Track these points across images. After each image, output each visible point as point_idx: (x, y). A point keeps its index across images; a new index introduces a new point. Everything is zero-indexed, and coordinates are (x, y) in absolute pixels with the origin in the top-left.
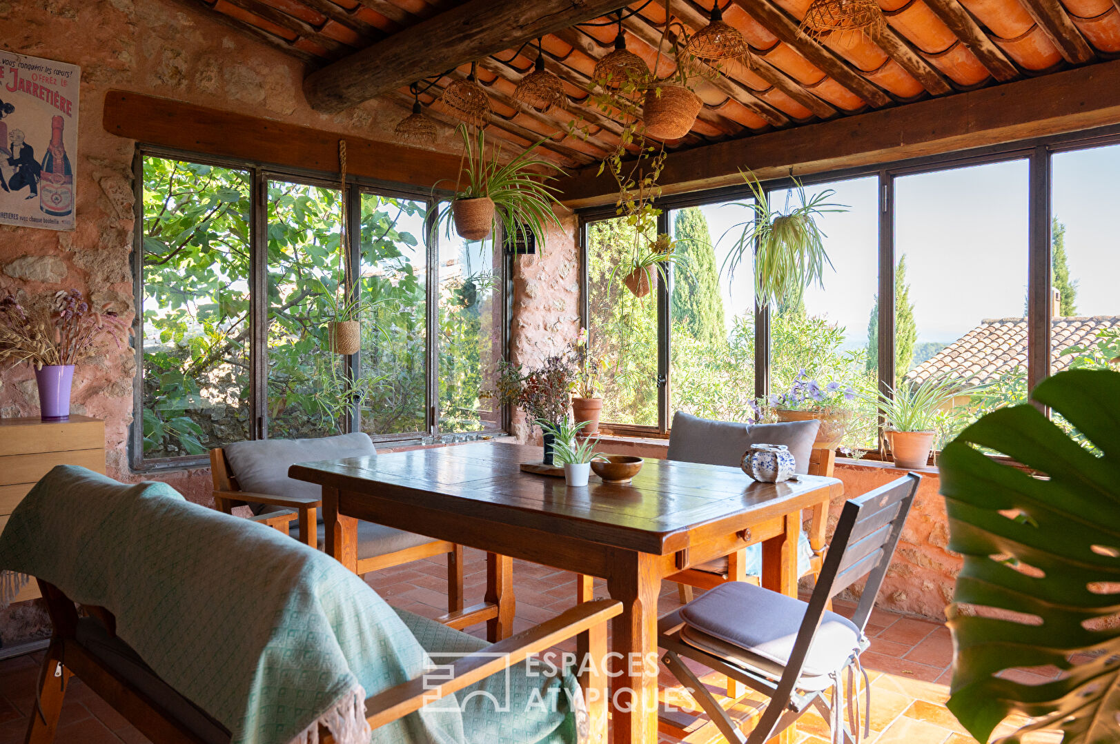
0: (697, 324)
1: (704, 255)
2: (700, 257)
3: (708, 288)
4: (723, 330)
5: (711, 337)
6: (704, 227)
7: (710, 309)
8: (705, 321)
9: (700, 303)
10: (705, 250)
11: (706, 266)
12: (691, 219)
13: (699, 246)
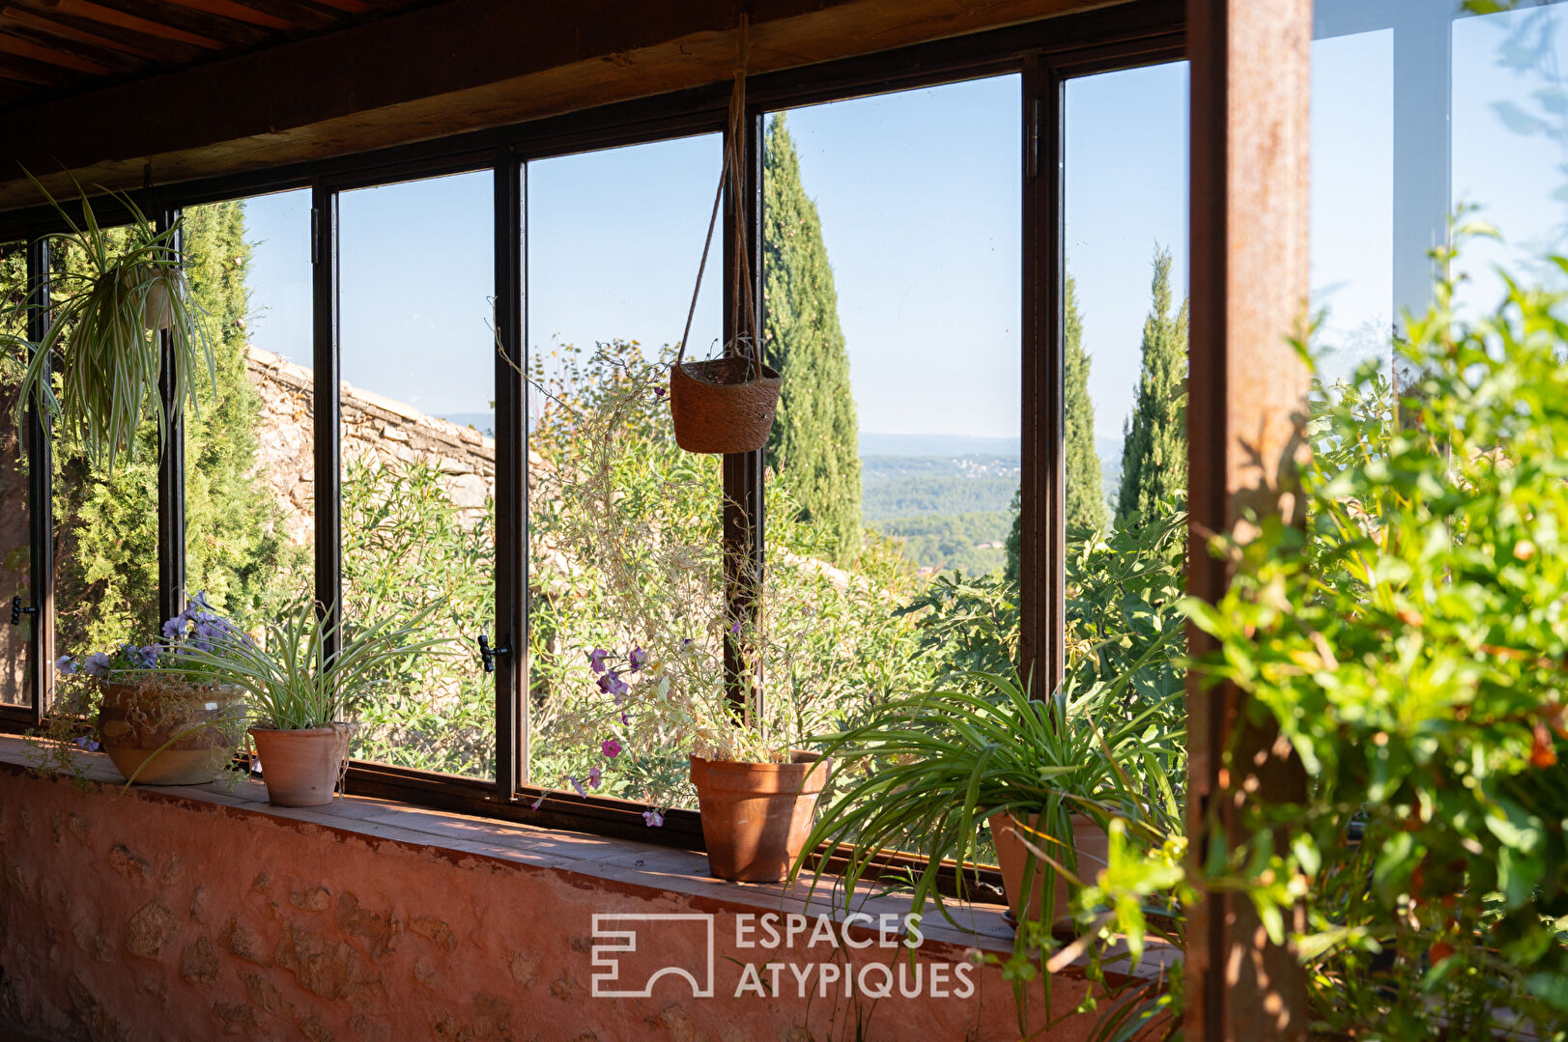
0: (783, 447)
1: (804, 291)
2: (795, 296)
3: (813, 365)
4: (847, 459)
5: (817, 476)
6: (806, 228)
7: (814, 413)
8: (801, 442)
9: (792, 400)
10: (807, 280)
11: (809, 315)
12: (776, 209)
13: (793, 272)
